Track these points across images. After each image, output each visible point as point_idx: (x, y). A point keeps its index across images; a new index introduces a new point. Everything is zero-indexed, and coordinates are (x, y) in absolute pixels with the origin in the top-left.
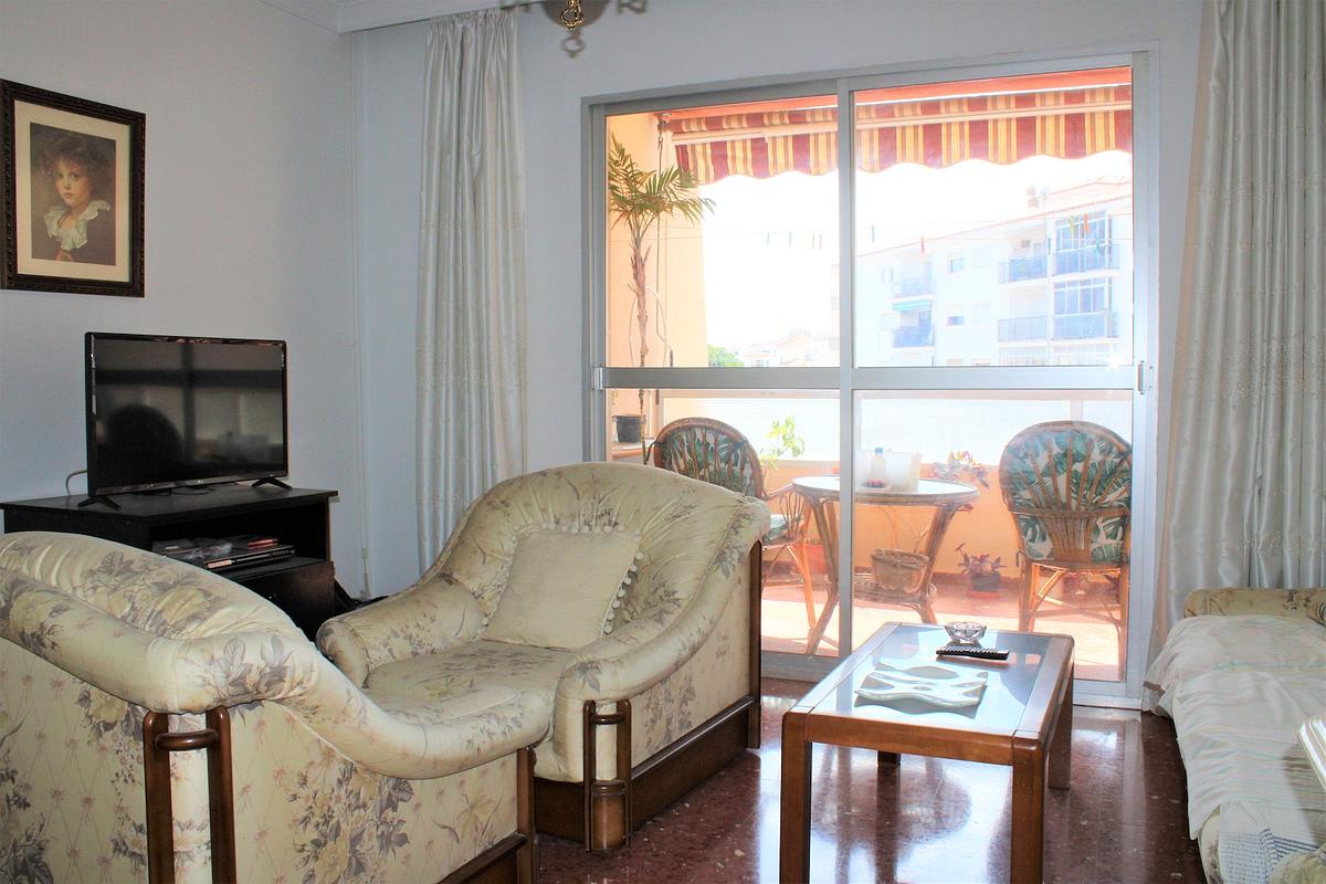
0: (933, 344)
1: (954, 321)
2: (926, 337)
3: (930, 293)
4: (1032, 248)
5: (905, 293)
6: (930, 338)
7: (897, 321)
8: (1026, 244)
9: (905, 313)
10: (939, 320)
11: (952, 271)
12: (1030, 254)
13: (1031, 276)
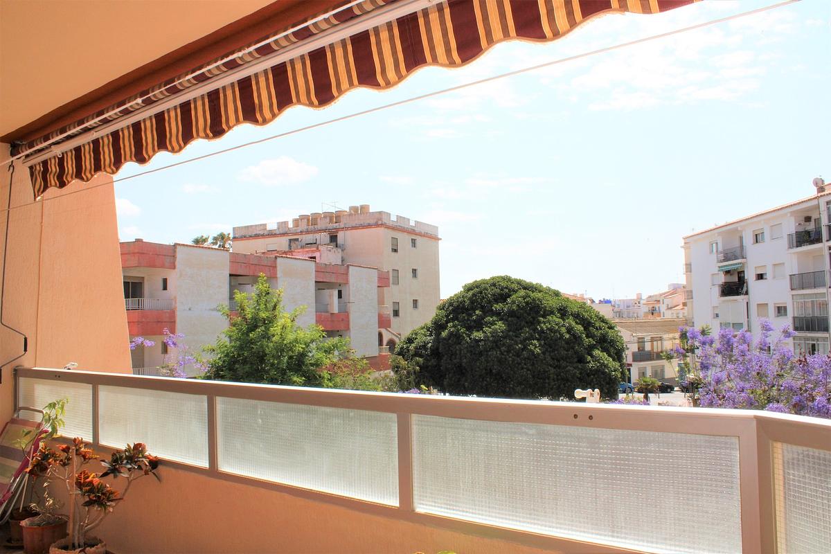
0: (747, 293)
1: (760, 277)
2: (742, 289)
3: (743, 258)
4: (813, 222)
5: (726, 259)
6: (745, 289)
7: (722, 279)
8: (808, 219)
9: (728, 272)
10: (750, 276)
11: (757, 242)
12: (811, 226)
13: (812, 242)
